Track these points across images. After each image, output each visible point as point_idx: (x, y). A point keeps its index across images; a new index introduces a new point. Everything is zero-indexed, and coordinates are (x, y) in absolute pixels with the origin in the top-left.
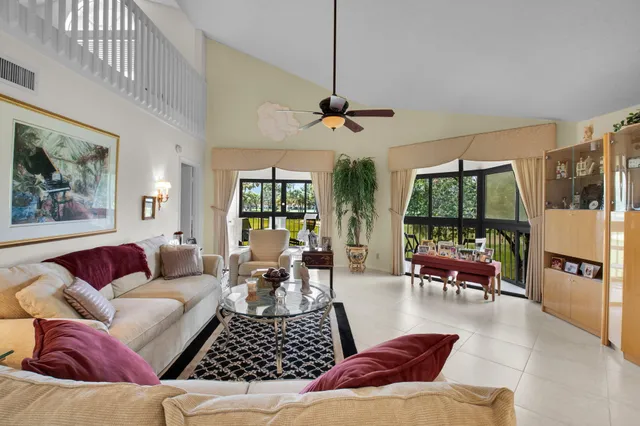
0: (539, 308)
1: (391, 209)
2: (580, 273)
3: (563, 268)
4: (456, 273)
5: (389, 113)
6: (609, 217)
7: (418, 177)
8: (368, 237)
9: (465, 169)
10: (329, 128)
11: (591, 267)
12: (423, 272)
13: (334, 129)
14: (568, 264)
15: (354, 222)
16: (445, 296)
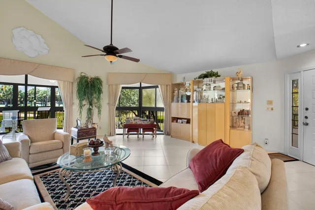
0: (170, 137)
1: (109, 104)
2: (182, 123)
3: (177, 122)
4: (142, 129)
5: (137, 60)
6: (192, 105)
7: (123, 88)
8: (100, 118)
9: (142, 86)
10: (109, 61)
11: (186, 120)
12: (128, 132)
13: (111, 62)
14: (179, 120)
15: (90, 110)
16: (143, 140)
